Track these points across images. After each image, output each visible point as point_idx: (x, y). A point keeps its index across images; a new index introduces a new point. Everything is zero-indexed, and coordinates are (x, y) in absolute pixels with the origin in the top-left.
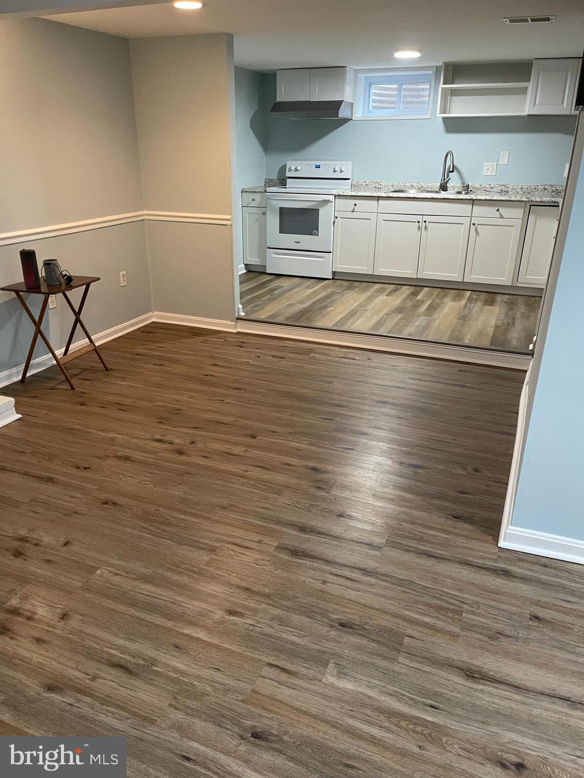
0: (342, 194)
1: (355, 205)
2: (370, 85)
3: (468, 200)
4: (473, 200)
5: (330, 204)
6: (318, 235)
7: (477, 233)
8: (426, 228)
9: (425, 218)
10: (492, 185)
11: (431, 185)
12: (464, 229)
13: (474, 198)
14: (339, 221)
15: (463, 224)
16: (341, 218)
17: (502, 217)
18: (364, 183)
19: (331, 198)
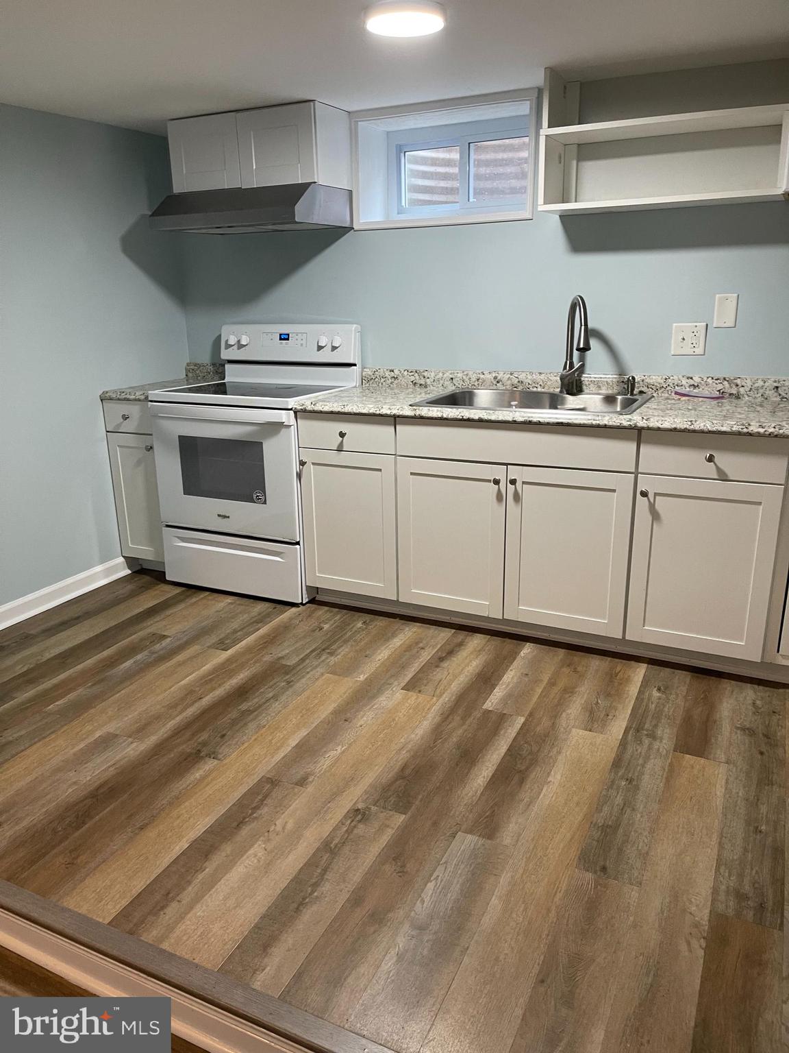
0: (309, 408)
1: (342, 435)
2: (401, 150)
3: (625, 428)
4: (640, 430)
5: (284, 430)
6: (265, 503)
7: (655, 515)
8: (517, 497)
9: (514, 473)
10: (697, 379)
11: (542, 377)
12: (619, 503)
13: (641, 424)
14: (310, 470)
15: (614, 491)
16: (313, 464)
17: (723, 477)
18: (387, 374)
19: (287, 417)
